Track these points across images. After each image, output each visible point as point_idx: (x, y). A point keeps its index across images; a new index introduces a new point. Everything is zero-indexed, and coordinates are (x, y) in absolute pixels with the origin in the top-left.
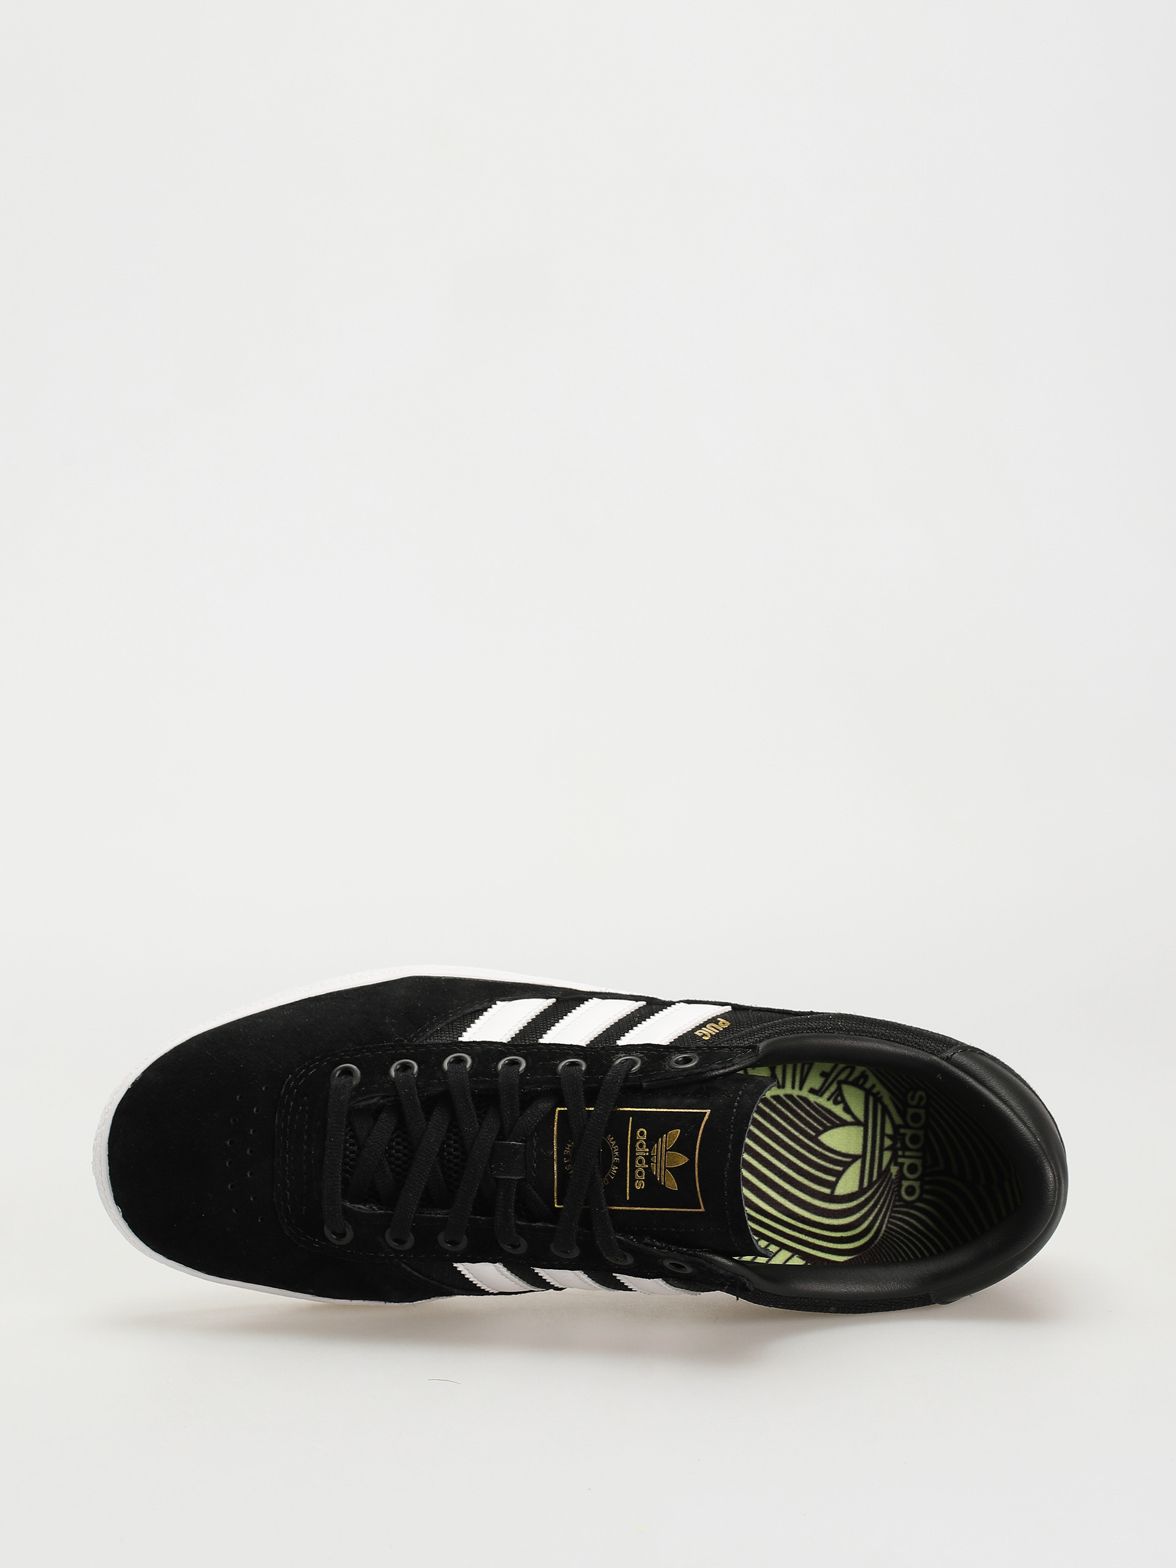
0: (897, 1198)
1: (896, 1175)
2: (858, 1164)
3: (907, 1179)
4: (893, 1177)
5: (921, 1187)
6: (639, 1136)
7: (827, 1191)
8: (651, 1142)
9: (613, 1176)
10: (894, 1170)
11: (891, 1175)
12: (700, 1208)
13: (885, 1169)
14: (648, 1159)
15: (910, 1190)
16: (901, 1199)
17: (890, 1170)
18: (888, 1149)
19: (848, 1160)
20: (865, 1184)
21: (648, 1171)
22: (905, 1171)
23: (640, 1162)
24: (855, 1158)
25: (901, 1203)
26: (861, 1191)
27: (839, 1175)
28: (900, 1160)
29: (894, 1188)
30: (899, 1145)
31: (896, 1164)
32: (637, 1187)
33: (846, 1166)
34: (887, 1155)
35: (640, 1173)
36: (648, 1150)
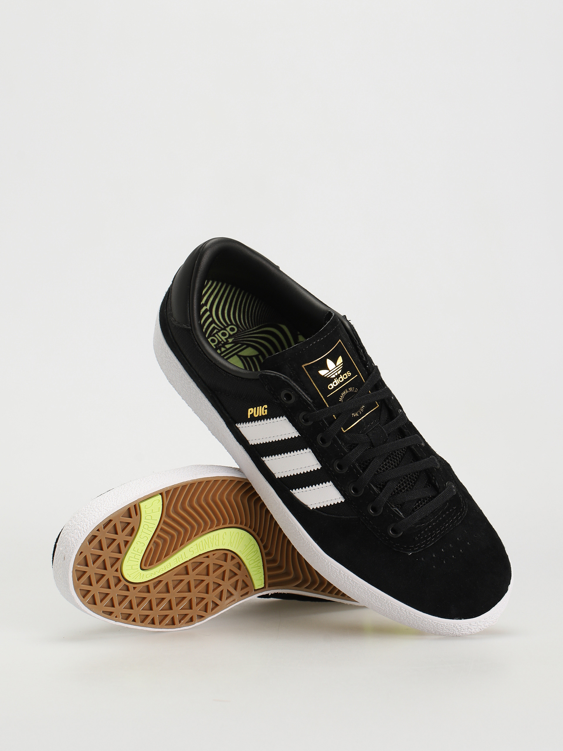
0: (239, 332)
1: (232, 338)
2: (240, 354)
3: (229, 334)
4: (233, 339)
5: (227, 327)
6: (333, 387)
7: (260, 357)
8: (331, 380)
9: (353, 388)
10: (230, 340)
11: (233, 340)
12: (340, 342)
13: (233, 343)
14: (338, 377)
15: (232, 330)
16: (238, 330)
17: (232, 342)
18: (225, 347)
19: (242, 358)
20: (245, 346)
21: (342, 374)
22: (227, 336)
23: (341, 379)
24: (239, 356)
25: (239, 329)
26: (248, 346)
27: (251, 357)
28: (225, 341)
29: (237, 336)
30: (220, 345)
31: (227, 341)
32: (351, 374)
33: (245, 357)
34: (228, 346)
35: (345, 376)
36: (335, 379)
